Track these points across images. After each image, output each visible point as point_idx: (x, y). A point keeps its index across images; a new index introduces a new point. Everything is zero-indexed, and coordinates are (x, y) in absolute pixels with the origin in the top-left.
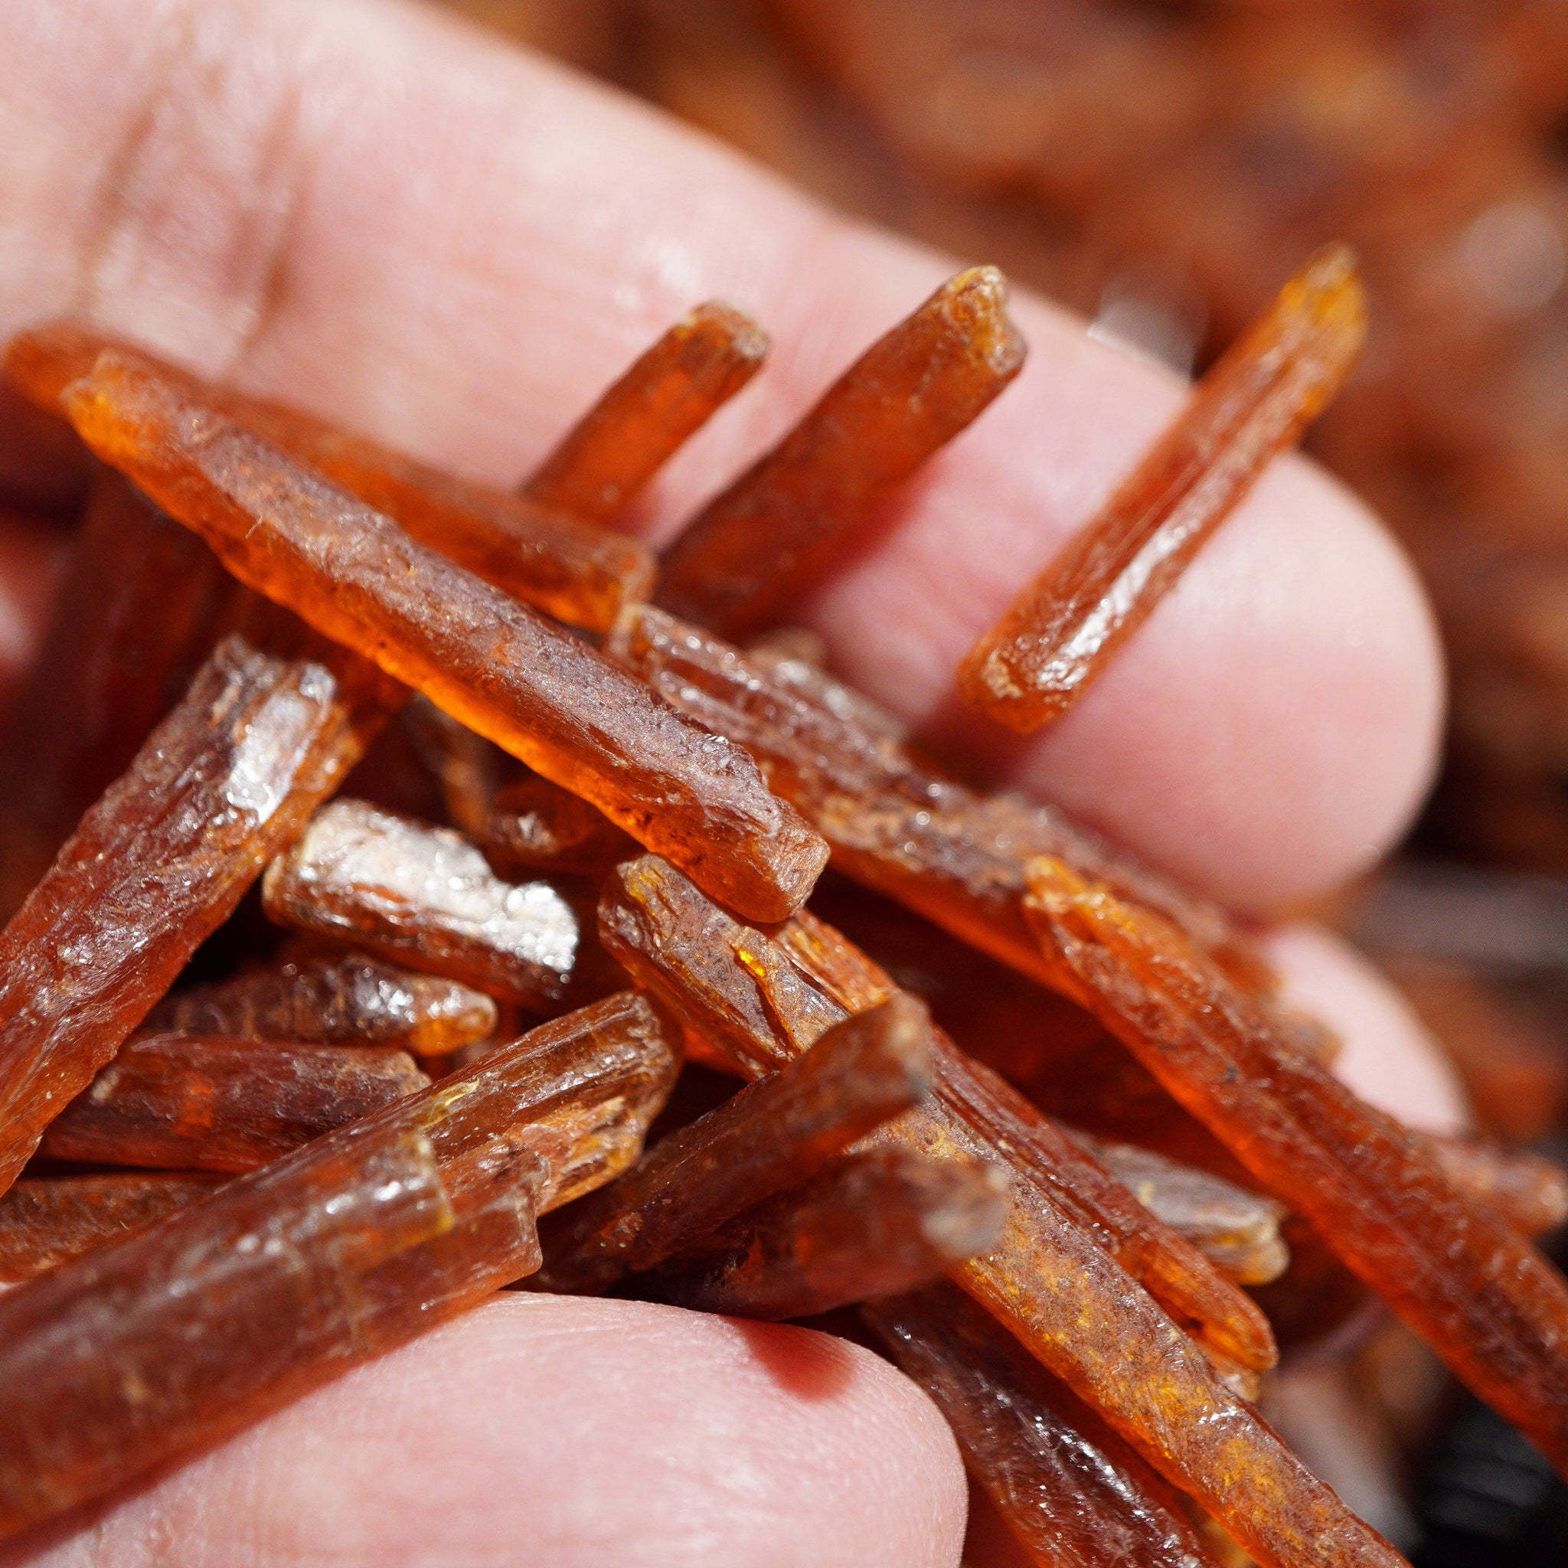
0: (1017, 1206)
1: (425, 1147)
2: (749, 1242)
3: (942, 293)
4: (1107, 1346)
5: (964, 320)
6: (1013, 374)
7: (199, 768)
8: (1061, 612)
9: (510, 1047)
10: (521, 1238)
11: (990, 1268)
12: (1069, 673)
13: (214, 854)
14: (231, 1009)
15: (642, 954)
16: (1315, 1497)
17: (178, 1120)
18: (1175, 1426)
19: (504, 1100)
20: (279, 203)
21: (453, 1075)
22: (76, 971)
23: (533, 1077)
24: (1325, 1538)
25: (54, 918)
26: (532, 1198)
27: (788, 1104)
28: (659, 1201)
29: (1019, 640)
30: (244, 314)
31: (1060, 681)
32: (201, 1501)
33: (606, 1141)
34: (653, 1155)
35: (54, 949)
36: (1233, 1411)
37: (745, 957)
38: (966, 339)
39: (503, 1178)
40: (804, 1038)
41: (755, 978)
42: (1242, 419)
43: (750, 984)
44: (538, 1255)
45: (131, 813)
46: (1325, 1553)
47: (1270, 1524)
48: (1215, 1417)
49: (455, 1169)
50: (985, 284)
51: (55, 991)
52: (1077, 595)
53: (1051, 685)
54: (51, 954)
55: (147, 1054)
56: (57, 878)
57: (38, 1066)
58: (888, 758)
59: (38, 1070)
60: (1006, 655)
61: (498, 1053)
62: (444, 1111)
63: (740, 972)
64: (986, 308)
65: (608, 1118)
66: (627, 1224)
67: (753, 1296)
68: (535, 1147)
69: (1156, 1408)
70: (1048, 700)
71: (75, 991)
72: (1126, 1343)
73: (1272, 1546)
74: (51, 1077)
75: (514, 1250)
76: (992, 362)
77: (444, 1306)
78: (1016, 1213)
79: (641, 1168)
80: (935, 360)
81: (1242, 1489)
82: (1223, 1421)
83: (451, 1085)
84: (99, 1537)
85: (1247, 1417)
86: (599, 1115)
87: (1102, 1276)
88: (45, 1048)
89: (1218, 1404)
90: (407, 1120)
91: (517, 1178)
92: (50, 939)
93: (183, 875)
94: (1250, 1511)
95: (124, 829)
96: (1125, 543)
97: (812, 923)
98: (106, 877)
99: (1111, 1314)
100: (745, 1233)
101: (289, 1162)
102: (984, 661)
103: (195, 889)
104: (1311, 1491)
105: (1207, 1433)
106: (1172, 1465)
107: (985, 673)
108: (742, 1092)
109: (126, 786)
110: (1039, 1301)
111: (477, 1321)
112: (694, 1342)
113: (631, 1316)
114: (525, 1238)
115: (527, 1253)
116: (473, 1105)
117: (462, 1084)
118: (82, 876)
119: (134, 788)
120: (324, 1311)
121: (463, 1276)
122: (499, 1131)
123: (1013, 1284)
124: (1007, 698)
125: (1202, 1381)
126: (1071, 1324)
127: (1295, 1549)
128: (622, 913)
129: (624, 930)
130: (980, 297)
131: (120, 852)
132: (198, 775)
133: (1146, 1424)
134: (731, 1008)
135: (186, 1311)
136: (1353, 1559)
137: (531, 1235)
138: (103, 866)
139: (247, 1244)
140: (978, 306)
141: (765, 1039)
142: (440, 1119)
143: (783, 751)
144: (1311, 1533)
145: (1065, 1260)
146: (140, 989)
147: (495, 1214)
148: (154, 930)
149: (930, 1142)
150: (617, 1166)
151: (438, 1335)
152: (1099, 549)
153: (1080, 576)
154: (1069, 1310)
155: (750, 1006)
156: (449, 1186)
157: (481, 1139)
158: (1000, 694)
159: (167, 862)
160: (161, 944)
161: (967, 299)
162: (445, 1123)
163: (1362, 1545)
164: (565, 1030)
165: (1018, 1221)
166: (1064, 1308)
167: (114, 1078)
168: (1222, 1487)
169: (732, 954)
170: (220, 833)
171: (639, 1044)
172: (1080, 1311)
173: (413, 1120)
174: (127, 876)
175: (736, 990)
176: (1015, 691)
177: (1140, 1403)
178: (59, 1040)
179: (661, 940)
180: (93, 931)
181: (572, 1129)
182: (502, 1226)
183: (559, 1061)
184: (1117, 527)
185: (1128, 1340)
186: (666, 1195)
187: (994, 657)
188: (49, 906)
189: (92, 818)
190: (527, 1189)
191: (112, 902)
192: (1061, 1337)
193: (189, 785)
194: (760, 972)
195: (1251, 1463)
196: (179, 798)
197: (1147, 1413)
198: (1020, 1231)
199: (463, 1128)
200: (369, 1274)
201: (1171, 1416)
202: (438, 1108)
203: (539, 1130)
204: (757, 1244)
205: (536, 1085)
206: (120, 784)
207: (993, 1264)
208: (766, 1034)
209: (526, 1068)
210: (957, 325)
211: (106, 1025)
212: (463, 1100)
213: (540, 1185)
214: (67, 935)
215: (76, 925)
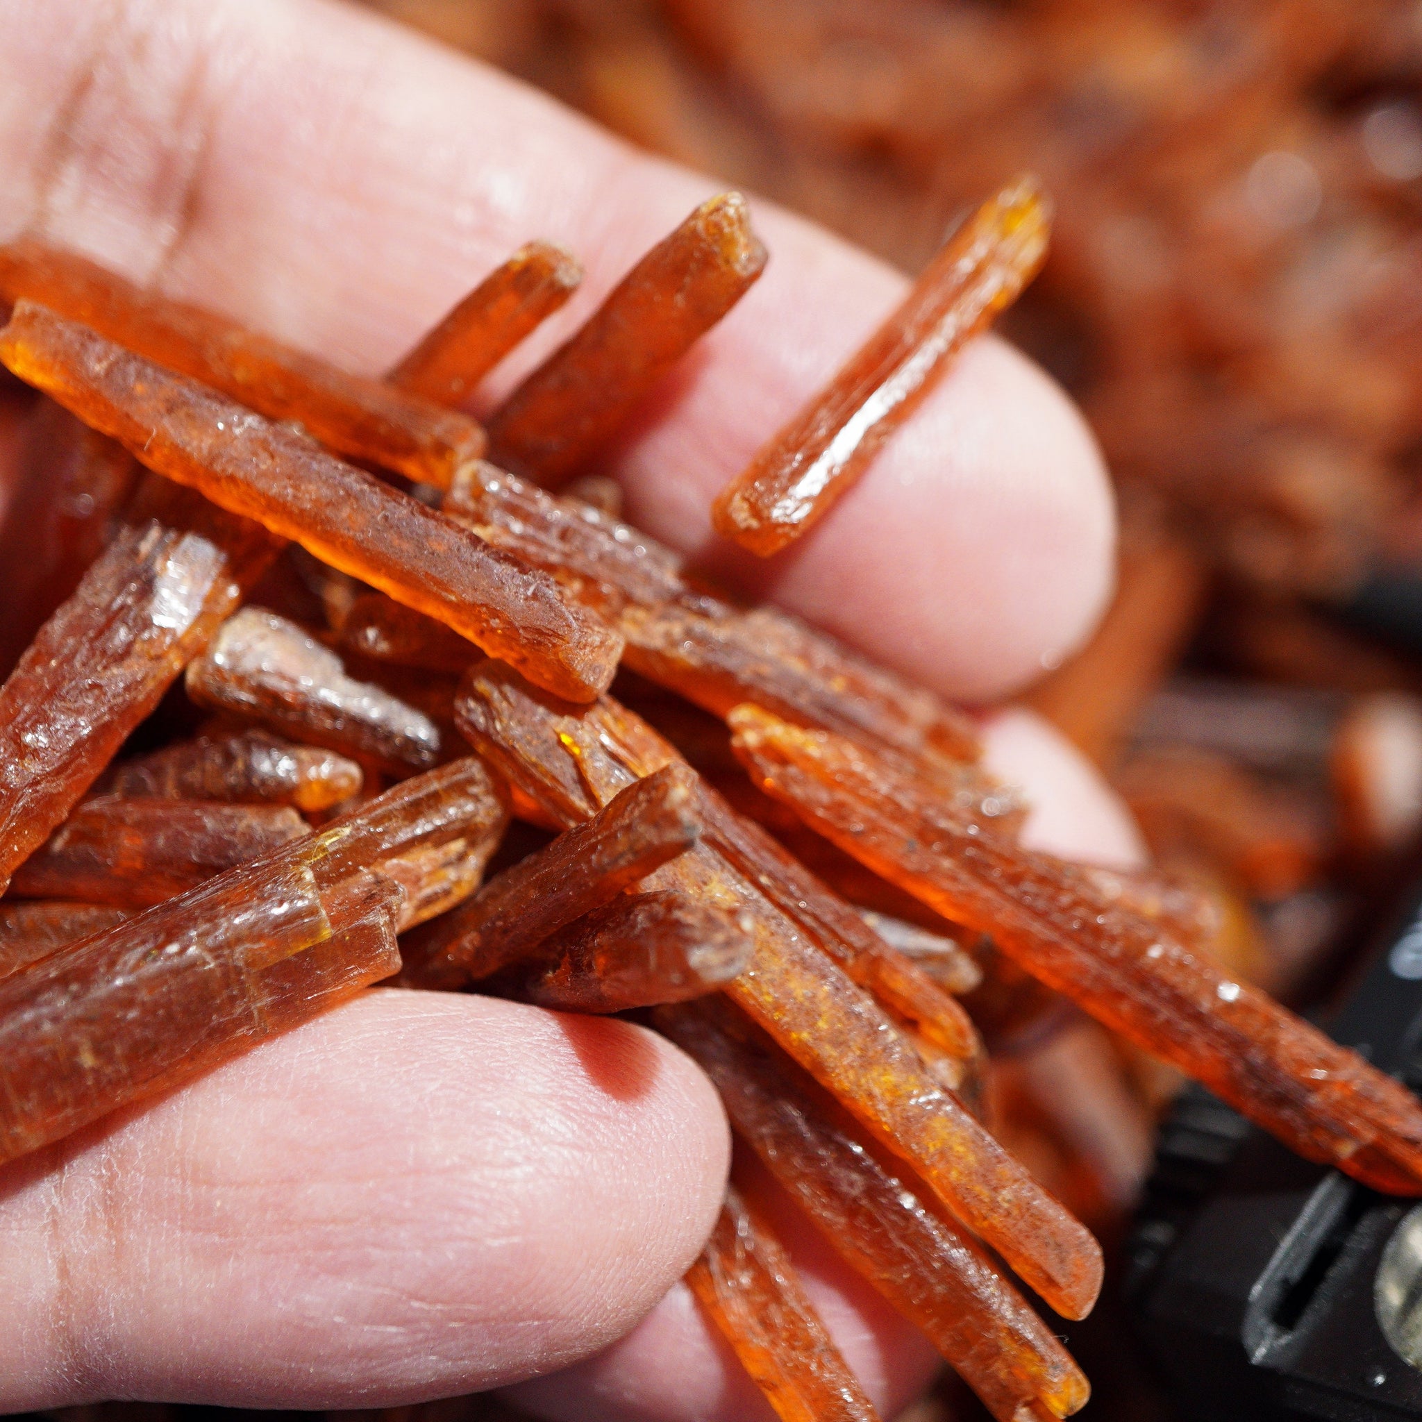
0: (772, 934)
1: (309, 876)
2: (562, 955)
3: (697, 213)
4: (839, 1042)
5: (714, 235)
6: (755, 276)
7: (129, 594)
8: (791, 461)
9: (375, 801)
10: (384, 946)
11: (751, 981)
12: (797, 509)
13: (142, 662)
14: (157, 773)
15: (486, 736)
16: (999, 1162)
17: (117, 865)
18: (891, 1105)
19: (373, 841)
20: (191, 143)
21: (332, 822)
22: (35, 753)
23: (393, 824)
24: (1006, 1194)
25: (18, 712)
26: (392, 915)
27: (593, 848)
28: (494, 923)
29: (757, 484)
30: (166, 231)
31: (789, 516)
32: (140, 1145)
33: (452, 874)
34: (489, 888)
35: (18, 736)
36: (937, 1095)
37: (566, 739)
38: (716, 249)
39: (370, 900)
40: (606, 798)
41: (572, 755)
42: (941, 311)
43: (569, 761)
44: (398, 960)
45: (74, 629)
46: (1006, 1205)
47: (963, 1182)
48: (922, 1099)
49: (333, 894)
50: (730, 206)
51: (20, 768)
52: (803, 449)
53: (781, 520)
54: (16, 739)
55: (92, 815)
56: (19, 680)
57: (8, 825)
58: (670, 579)
59: (8, 829)
60: (747, 495)
61: (366, 805)
62: (324, 850)
63: (561, 751)
64: (731, 224)
65: (453, 856)
66: (469, 941)
67: (563, 997)
68: (396, 878)
69: (877, 1091)
70: (780, 531)
71: (34, 768)
72: (855, 1041)
73: (964, 1198)
74: (17, 834)
75: (378, 955)
76: (737, 267)
77: (325, 998)
78: (771, 939)
79: (480, 898)
80: (693, 266)
81: (943, 1154)
82: (929, 1102)
83: (331, 829)
84: (63, 1174)
85: (948, 1099)
86: (446, 854)
87: (838, 989)
88: (13, 812)
89: (925, 1089)
90: (296, 856)
91: (381, 901)
92: (15, 727)
93: (117, 678)
94: (949, 1172)
95: (71, 641)
96: (843, 408)
97: (617, 709)
98: (58, 680)
99: (844, 1019)
100: (560, 948)
101: (205, 888)
102: (730, 499)
103: (127, 689)
104: (997, 1157)
105: (917, 1111)
106: (890, 1136)
107: (730, 510)
108: (558, 840)
109: (73, 607)
110: (788, 1007)
111: (351, 1009)
112: (518, 1024)
113: (470, 1005)
114: (387, 946)
115: (389, 959)
116: (347, 845)
117: (338, 829)
118: (40, 678)
119: (79, 610)
120: (232, 1000)
121: (339, 975)
122: (367, 865)
123: (768, 994)
124: (748, 530)
125: (913, 1071)
126: (813, 1025)
127: (981, 1201)
128: (472, 704)
129: (473, 717)
130: (726, 216)
131: (69, 659)
132: (130, 601)
133: (870, 1103)
134: (554, 778)
135: (126, 999)
136: (1028, 1209)
137: (392, 944)
138: (56, 670)
139: (173, 948)
140: (725, 224)
141: (580, 803)
142: (321, 855)
143: (589, 572)
144: (995, 1189)
145: (809, 976)
146: (86, 765)
147: (364, 927)
148: (96, 720)
149: (705, 883)
150: (459, 893)
151: (321, 1020)
152: (823, 413)
153: (806, 433)
154: (811, 1014)
155: (568, 776)
156: (329, 907)
157: (354, 871)
158: (743, 525)
159: (105, 668)
160: (102, 731)
161: (715, 218)
162: (325, 858)
163: (1035, 1200)
164: (418, 788)
165: (773, 946)
166: (808, 1013)
167: (66, 834)
168: (927, 1152)
169: (555, 738)
170: (146, 646)
171: (476, 798)
172: (820, 1015)
173: (300, 856)
174: (74, 679)
175: (558, 764)
176: (754, 523)
177: (865, 1087)
178: (23, 806)
179: (502, 725)
180: (47, 720)
181: (425, 864)
182: (369, 937)
183: (414, 811)
184: (838, 397)
185: (856, 1039)
186: (499, 918)
187: (737, 497)
188: (14, 701)
189: (46, 633)
190: (388, 908)
191: (63, 699)
192: (805, 1035)
193: (122, 607)
194: (576, 751)
195: (951, 1134)
196: (113, 618)
197: (871, 1096)
198: (774, 954)
199: (341, 863)
200: (267, 972)
201: (889, 1098)
202: (319, 847)
203: (399, 865)
204: (567, 958)
205: (396, 830)
206: (68, 606)
207: (752, 978)
208: (581, 799)
209: (387, 817)
210: (709, 239)
211: (59, 794)
212: (339, 841)
213: (399, 905)
214: (27, 725)
215: (36, 717)
